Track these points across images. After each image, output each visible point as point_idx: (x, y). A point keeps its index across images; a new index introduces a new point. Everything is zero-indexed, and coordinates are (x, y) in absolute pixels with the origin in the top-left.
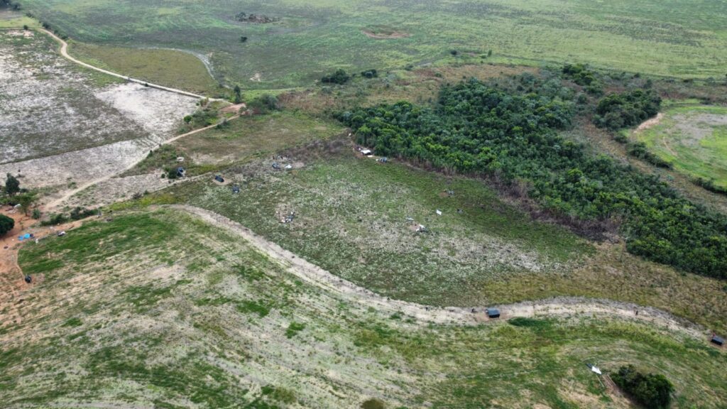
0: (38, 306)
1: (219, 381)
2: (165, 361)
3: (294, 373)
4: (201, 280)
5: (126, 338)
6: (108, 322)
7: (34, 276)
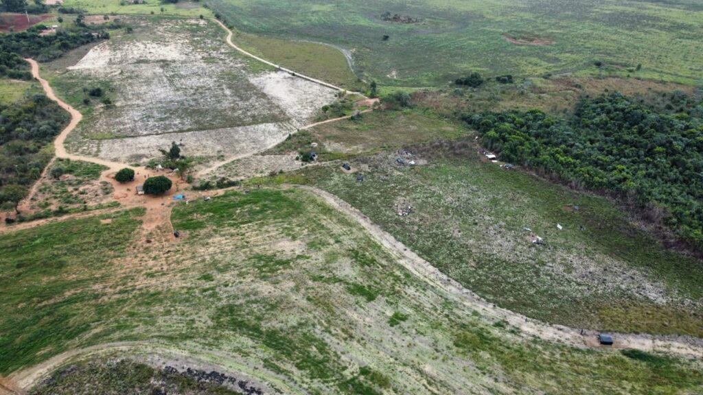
0: (181, 258)
1: (322, 354)
2: (278, 326)
3: (392, 360)
4: (318, 257)
5: (248, 299)
6: (234, 282)
7: (181, 232)
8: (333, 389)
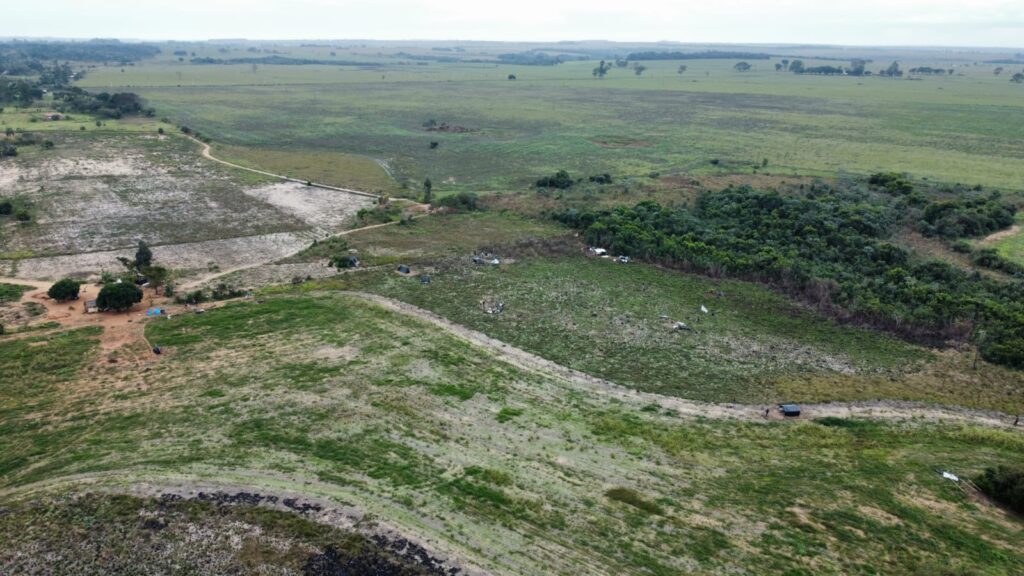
0: (169, 376)
1: (405, 459)
2: (334, 436)
3: (509, 456)
4: (381, 362)
5: (282, 411)
6: (258, 395)
7: (165, 349)
8: (430, 494)
